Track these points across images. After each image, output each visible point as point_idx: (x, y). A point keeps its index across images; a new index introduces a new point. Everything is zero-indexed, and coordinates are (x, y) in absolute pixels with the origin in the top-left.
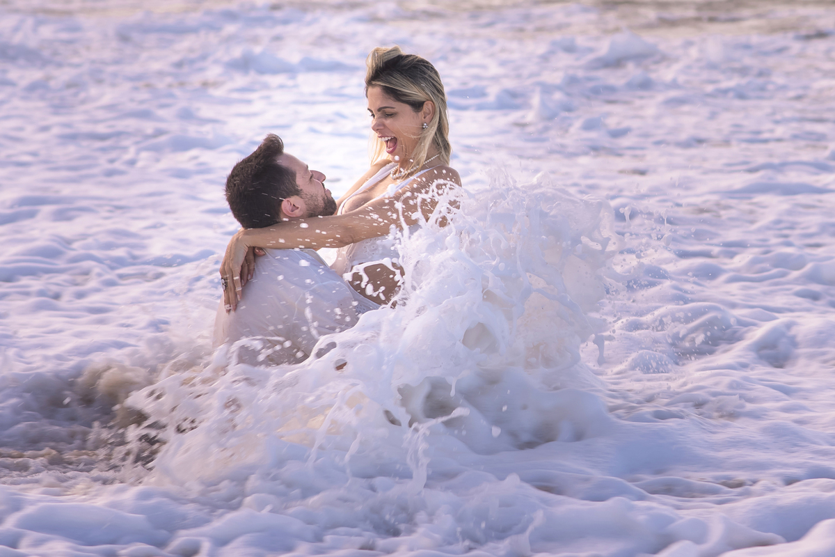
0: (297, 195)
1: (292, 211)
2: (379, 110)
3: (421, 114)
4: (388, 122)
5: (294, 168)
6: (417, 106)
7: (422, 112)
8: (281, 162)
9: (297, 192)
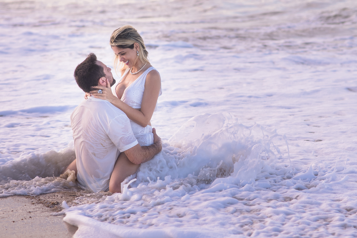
0: (104, 76)
1: (103, 83)
2: (119, 54)
3: (135, 49)
4: (124, 57)
5: (102, 66)
6: (132, 47)
7: (135, 47)
8: (97, 64)
9: (104, 75)
